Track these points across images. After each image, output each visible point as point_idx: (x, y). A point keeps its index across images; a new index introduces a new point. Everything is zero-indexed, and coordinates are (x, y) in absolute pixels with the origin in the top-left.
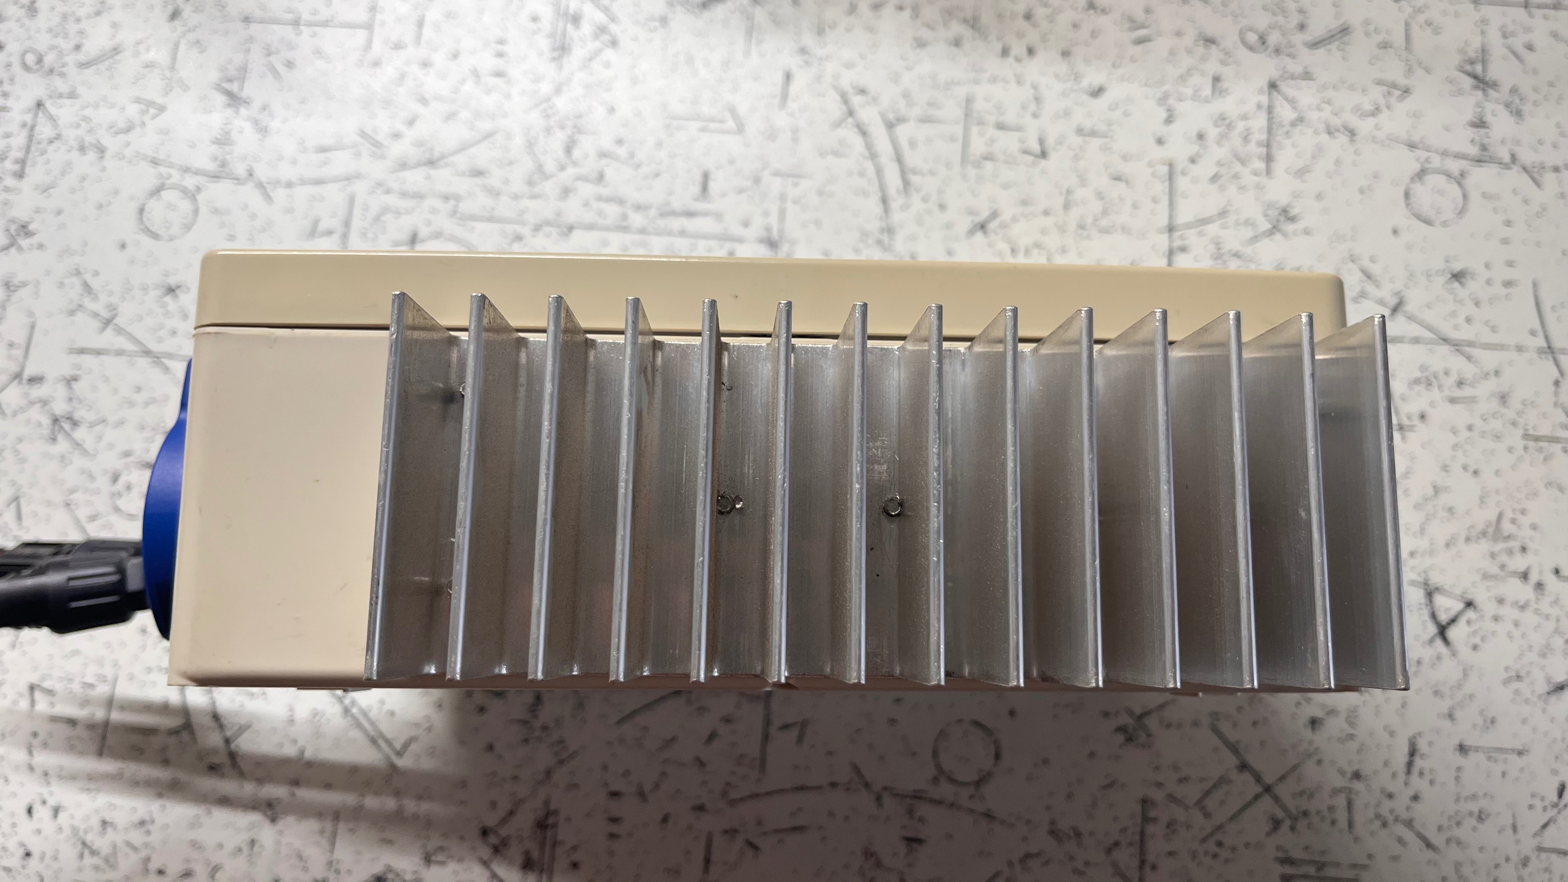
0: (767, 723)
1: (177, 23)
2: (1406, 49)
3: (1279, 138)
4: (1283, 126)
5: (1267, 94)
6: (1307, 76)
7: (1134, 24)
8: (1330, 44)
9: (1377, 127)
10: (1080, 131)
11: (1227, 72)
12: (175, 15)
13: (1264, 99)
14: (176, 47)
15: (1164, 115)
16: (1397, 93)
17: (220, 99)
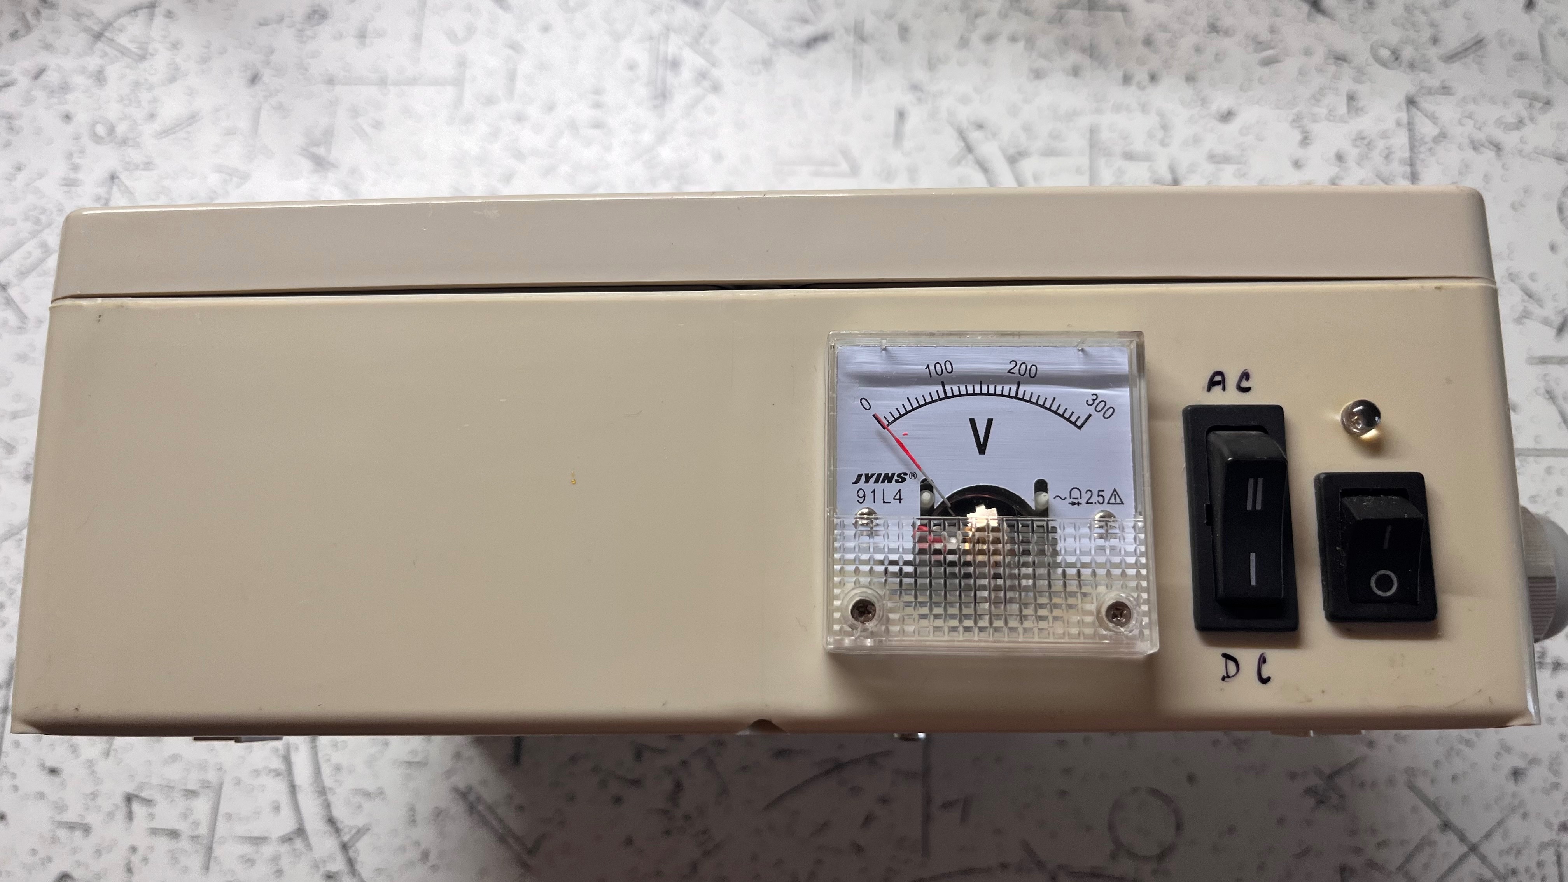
0: (928, 801)
1: (258, 88)
2: (1543, 60)
3: (1422, 156)
4: (1426, 143)
5: (1405, 110)
6: (1446, 90)
7: (1259, 45)
8: (1465, 57)
9: (1522, 140)
10: (1212, 158)
11: (1363, 90)
12: (254, 79)
13: (1404, 116)
14: (257, 112)
15: (1299, 137)
16: (1539, 105)
17: (306, 165)
